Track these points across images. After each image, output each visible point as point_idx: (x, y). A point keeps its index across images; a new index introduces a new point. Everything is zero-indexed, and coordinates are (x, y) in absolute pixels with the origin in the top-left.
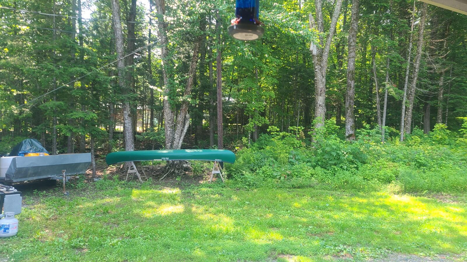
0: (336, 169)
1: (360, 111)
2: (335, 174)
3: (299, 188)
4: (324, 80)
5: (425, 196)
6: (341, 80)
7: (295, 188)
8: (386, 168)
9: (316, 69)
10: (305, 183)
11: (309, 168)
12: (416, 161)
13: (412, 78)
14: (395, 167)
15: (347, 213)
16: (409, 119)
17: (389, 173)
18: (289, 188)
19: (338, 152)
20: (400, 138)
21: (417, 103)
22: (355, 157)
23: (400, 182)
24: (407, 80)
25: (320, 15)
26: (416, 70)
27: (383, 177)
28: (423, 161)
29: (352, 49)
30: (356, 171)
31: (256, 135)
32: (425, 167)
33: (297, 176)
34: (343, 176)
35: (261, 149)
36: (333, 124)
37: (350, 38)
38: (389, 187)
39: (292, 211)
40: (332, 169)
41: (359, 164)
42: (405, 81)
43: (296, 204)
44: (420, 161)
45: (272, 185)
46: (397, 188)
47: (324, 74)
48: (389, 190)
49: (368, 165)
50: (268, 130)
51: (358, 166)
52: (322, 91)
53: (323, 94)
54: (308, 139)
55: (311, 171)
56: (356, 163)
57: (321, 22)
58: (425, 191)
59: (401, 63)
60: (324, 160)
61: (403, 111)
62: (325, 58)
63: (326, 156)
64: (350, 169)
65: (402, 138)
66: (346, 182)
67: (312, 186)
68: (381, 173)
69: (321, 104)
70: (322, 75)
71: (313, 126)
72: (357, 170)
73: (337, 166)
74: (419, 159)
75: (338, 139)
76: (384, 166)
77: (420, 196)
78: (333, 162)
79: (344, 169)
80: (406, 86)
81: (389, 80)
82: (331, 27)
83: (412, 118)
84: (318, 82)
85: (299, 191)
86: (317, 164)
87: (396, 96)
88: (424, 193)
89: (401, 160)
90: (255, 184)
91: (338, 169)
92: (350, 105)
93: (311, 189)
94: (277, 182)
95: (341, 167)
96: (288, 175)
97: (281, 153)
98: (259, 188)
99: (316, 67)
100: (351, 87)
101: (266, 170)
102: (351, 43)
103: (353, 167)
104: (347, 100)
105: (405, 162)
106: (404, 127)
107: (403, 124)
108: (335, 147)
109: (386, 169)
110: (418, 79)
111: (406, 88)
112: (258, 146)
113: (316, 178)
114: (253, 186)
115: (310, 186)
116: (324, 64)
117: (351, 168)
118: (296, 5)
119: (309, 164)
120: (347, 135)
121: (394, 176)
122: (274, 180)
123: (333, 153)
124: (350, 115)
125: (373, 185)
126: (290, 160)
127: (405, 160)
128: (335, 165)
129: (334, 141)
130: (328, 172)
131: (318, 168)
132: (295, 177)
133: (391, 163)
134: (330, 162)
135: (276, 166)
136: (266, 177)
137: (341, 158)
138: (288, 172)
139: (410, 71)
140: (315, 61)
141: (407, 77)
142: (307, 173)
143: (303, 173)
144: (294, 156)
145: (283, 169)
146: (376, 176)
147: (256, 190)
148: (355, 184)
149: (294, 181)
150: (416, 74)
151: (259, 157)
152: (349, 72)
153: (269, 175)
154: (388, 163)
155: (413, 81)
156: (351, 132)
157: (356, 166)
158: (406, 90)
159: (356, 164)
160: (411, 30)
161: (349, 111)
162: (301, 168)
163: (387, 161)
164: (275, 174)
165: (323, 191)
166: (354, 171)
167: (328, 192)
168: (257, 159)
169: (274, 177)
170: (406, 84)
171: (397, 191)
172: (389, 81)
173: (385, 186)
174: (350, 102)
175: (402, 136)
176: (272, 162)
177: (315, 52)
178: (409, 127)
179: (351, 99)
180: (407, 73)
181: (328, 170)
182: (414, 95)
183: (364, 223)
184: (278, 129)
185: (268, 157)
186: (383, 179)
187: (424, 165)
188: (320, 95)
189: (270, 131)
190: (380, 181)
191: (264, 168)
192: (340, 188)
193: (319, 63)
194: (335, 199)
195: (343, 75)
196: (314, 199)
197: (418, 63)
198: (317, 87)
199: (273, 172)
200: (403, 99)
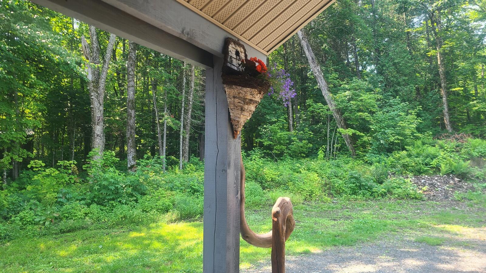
0: (114, 204)
1: (142, 141)
2: (112, 210)
3: (69, 231)
4: (102, 108)
5: (198, 220)
6: (123, 109)
7: (64, 232)
8: (165, 197)
9: (92, 96)
10: (77, 225)
11: (82, 207)
12: (191, 188)
13: (187, 110)
14: (173, 195)
15: (122, 251)
16: (187, 147)
17: (167, 202)
18: (56, 234)
19: (117, 186)
20: (179, 166)
21: (193, 133)
22: (135, 189)
23: (177, 210)
24: (183, 111)
25: (94, 39)
26: (190, 103)
27: (161, 207)
28: (196, 188)
29: (131, 78)
30: (135, 204)
31: (16, 172)
32: (198, 193)
33: (67, 217)
34: (121, 211)
35: (21, 189)
36: (112, 156)
37: (128, 67)
38: (167, 216)
39: (56, 262)
40: (110, 204)
41: (139, 196)
42: (181, 112)
43: (62, 253)
44: (194, 187)
45: (33, 233)
46: (174, 217)
47: (101, 101)
48: (167, 220)
49: (148, 196)
50: (29, 166)
51: (137, 198)
52: (99, 119)
53: (101, 123)
54: (83, 173)
55: (86, 209)
56: (135, 195)
57: (96, 47)
58: (198, 216)
59: (177, 95)
60: (101, 196)
61: (181, 140)
62: (102, 85)
63: (104, 191)
64: (130, 203)
65: (181, 166)
66: (125, 217)
67: (85, 228)
68: (160, 203)
69: (98, 133)
70: (99, 103)
71: (89, 158)
72: (137, 202)
73: (115, 200)
74: (193, 186)
75: (117, 172)
76: (163, 195)
77: (194, 221)
78: (111, 197)
79: (123, 204)
80: (182, 117)
81: (167, 110)
82: (107, 54)
83: (189, 148)
84: (94, 110)
85: (69, 235)
86: (93, 201)
87: (173, 126)
88: (196, 218)
89: (178, 188)
90: (8, 235)
91: (116, 205)
92: (131, 135)
93: (84, 231)
94: (40, 228)
95: (120, 201)
96: (56, 218)
97: (47, 193)
98: (13, 241)
99: (92, 94)
100: (131, 116)
101: (25, 216)
102: (130, 72)
103: (132, 200)
104: (128, 129)
105: (182, 189)
106: (183, 155)
107: (181, 153)
108: (112, 180)
109: (164, 199)
110: (192, 111)
111: (182, 119)
112: (17, 186)
113: (91, 218)
114: (5, 238)
115: (83, 228)
116: (101, 90)
117: (131, 201)
118: (68, 24)
119: (82, 202)
120: (129, 166)
121: (171, 204)
122: (36, 227)
123: (110, 187)
124: (132, 145)
125: (152, 216)
126: (59, 200)
127: (182, 187)
128: (113, 199)
129: (112, 174)
130: (105, 208)
131: (94, 206)
132: (64, 220)
133: (169, 192)
134: (108, 198)
135: (39, 209)
136: (26, 224)
137: (119, 192)
138: (55, 215)
139: (185, 103)
140: (91, 87)
141: (183, 109)
142: (80, 213)
143: (75, 213)
144: (65, 194)
145: (49, 212)
146: (155, 206)
147: (8, 244)
148: (133, 218)
149: (63, 225)
150: (191, 107)
151: (16, 200)
152: (129, 101)
153: (30, 221)
154: (166, 192)
155: (188, 113)
156: (133, 163)
157: (135, 198)
158: (182, 121)
159: (135, 197)
160: (184, 66)
161: (130, 141)
162: (73, 208)
163: (166, 190)
164: (37, 220)
165: (98, 231)
166: (133, 204)
167: (104, 231)
168: (13, 204)
169: (36, 224)
170: (183, 115)
171: (174, 219)
172: (167, 112)
173: (163, 216)
174: (131, 132)
175: (181, 164)
176: (35, 204)
177: (90, 78)
178: (186, 155)
179: (132, 128)
180: (183, 105)
181: (105, 206)
182: (189, 125)
183: (138, 260)
184: (43, 165)
185: (30, 199)
186: (161, 209)
187: (197, 191)
188: (98, 124)
189: (32, 168)
190: (158, 211)
191: (22, 214)
192: (117, 225)
193: (95, 90)
194: (111, 238)
195: (125, 103)
196: (86, 242)
197: (192, 96)
198: (94, 115)
199: (36, 217)
200: (180, 129)
